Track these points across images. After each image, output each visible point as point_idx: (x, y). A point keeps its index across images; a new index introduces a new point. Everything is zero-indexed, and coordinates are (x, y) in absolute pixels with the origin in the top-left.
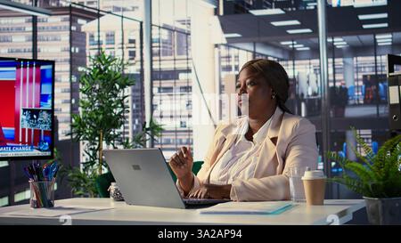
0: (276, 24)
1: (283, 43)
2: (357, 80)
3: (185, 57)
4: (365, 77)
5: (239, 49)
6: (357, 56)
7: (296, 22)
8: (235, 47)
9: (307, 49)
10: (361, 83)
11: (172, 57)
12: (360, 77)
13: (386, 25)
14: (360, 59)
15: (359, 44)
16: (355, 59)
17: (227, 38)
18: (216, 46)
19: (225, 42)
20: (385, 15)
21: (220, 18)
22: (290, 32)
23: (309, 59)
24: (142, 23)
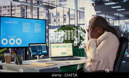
1: (115, 14)
3: (83, 20)
7: (120, 7)
9: (123, 16)
17: (96, 13)
21: (94, 6)
22: (118, 10)
23: (124, 20)
24: (69, 9)
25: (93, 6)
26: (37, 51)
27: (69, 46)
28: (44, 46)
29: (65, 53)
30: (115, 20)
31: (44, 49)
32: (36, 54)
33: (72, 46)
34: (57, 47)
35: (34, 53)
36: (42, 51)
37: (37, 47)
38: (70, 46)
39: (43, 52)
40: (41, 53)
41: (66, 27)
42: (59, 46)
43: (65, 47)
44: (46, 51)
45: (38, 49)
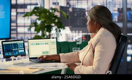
26: (12, 51)
27: (52, 43)
28: (21, 44)
29: (48, 52)
31: (20, 48)
32: (11, 54)
33: (56, 43)
34: (37, 44)
35: (8, 54)
36: (18, 50)
37: (13, 45)
38: (54, 43)
39: (20, 51)
40: (17, 53)
41: (40, 9)
42: (40, 43)
43: (48, 44)
44: (23, 50)
45: (13, 48)
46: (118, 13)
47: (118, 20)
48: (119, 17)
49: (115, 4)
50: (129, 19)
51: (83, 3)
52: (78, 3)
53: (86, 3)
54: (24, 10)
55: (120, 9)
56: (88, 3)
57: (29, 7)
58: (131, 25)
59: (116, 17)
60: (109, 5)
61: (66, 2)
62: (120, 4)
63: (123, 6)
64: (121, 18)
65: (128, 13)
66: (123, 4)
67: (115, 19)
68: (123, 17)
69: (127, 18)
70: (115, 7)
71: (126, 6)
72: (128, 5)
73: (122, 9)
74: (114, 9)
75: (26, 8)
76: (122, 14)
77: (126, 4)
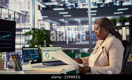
0: (60, 13)
1: (60, 20)
2: (84, 33)
3: (24, 24)
4: (86, 32)
5: (46, 21)
6: (83, 25)
7: (67, 13)
8: (45, 21)
9: (68, 22)
10: (85, 34)
11: (19, 24)
12: (85, 32)
13: (95, 14)
14: (84, 26)
15: (85, 21)
16: (83, 26)
17: (43, 18)
18: (39, 20)
19: (42, 19)
20: (96, 11)
21: (41, 11)
22: (64, 16)
23: (68, 25)
24: (15, 12)
25: (39, 11)
28: (36, 50)
30: (60, 26)
31: (36, 53)
32: (29, 59)
34: (48, 51)
35: (27, 58)
36: (34, 55)
37: (30, 51)
40: (34, 58)
43: (56, 51)
45: (31, 53)
46: (86, 34)
47: (86, 39)
48: (86, 37)
49: (84, 29)
50: (93, 39)
51: (61, 28)
52: (58, 28)
53: (64, 28)
54: (20, 33)
55: (87, 32)
56: (65, 28)
57: (23, 30)
58: (94, 43)
59: (85, 37)
60: (79, 29)
61: (50, 27)
62: (87, 29)
63: (89, 30)
64: (88, 38)
65: (92, 34)
66: (89, 29)
67: (84, 38)
68: (89, 37)
69: (92, 38)
70: (84, 30)
71: (91, 30)
72: (92, 29)
73: (88, 32)
74: (83, 32)
75: (22, 31)
76: (88, 35)
77: (91, 28)
